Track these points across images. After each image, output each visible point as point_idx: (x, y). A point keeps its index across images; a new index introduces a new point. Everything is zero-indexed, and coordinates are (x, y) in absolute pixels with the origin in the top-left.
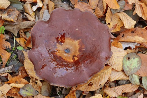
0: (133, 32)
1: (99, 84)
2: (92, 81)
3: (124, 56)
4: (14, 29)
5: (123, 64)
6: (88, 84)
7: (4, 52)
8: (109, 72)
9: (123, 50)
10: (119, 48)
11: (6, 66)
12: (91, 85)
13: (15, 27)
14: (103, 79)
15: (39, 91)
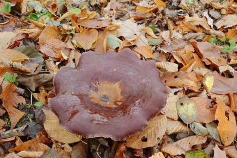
0: (176, 77)
1: (157, 138)
2: (145, 135)
3: (176, 100)
5: (178, 111)
6: (140, 139)
8: (164, 121)
9: (174, 95)
11: (16, 127)
12: (145, 140)
13: (32, 78)
14: (160, 131)
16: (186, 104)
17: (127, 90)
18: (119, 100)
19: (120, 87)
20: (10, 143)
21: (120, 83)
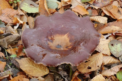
1: (97, 66)
2: (90, 66)
4: (4, 40)
5: (110, 49)
6: (87, 68)
8: (101, 56)
9: (106, 40)
14: (98, 62)
16: (116, 45)
17: (73, 38)
18: (69, 45)
19: (68, 37)
20: (6, 78)
21: (68, 34)
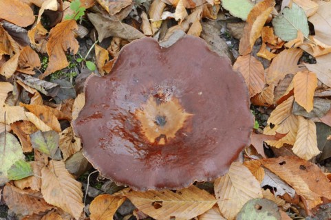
0: (303, 167)
1: (172, 215)
2: (164, 202)
3: (254, 197)
4: (102, 25)
5: (242, 211)
6: (153, 201)
7: (61, 55)
8: (206, 205)
9: (260, 187)
10: (254, 178)
12: (158, 206)
13: (106, 24)
14: (186, 211)
15: (66, 156)
16: (267, 212)
17: (186, 132)
19: (185, 121)
20: (27, 94)
21: (189, 116)
